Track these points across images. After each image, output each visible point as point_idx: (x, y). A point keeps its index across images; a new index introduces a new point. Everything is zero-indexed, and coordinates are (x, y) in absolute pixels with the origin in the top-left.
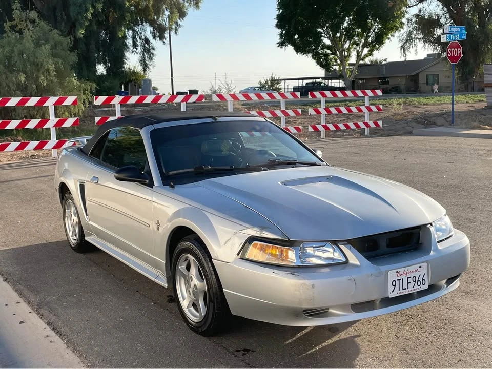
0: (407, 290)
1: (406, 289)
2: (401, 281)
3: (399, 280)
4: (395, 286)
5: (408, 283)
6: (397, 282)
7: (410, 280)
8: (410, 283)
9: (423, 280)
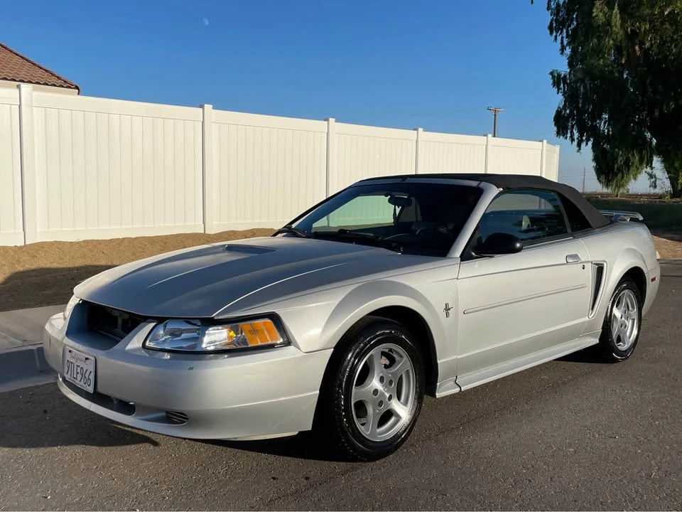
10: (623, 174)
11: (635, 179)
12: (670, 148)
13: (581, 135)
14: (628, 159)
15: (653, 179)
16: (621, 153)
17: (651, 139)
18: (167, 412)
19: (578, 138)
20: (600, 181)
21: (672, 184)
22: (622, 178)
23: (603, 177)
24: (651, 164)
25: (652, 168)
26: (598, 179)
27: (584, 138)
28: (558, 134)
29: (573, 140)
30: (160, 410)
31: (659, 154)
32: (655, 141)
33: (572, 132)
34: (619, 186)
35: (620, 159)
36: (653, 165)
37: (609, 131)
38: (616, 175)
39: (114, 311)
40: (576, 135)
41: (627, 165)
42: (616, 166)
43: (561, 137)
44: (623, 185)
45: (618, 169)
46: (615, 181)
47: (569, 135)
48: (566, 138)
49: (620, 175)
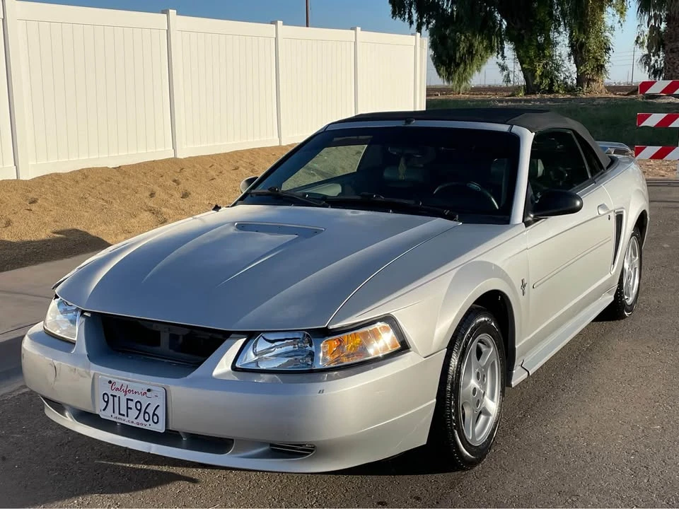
0: (125, 418)
1: (124, 415)
2: (116, 399)
3: (114, 396)
4: (107, 402)
5: (128, 408)
6: (111, 398)
7: (131, 404)
8: (131, 408)
9: (154, 414)
10: (465, 65)
11: (479, 70)
12: (523, 31)
13: (421, 17)
14: (471, 46)
15: (505, 73)
16: (463, 37)
17: (501, 21)
18: (271, 445)
19: (417, 20)
20: (440, 75)
21: (525, 77)
22: (465, 70)
23: (443, 69)
24: (503, 53)
25: (503, 57)
26: (438, 71)
27: (424, 20)
28: (394, 13)
29: (411, 23)
30: (262, 444)
31: (511, 40)
32: (505, 23)
33: (410, 12)
34: (460, 81)
35: (462, 45)
36: (505, 55)
37: (453, 11)
38: (458, 65)
39: (154, 325)
40: (415, 16)
41: (471, 52)
42: (458, 55)
43: (398, 19)
44: (466, 79)
45: (461, 58)
46: (457, 74)
47: (407, 16)
48: (404, 19)
49: (462, 66)
